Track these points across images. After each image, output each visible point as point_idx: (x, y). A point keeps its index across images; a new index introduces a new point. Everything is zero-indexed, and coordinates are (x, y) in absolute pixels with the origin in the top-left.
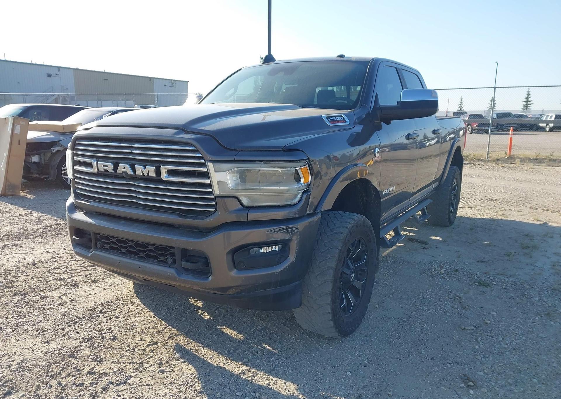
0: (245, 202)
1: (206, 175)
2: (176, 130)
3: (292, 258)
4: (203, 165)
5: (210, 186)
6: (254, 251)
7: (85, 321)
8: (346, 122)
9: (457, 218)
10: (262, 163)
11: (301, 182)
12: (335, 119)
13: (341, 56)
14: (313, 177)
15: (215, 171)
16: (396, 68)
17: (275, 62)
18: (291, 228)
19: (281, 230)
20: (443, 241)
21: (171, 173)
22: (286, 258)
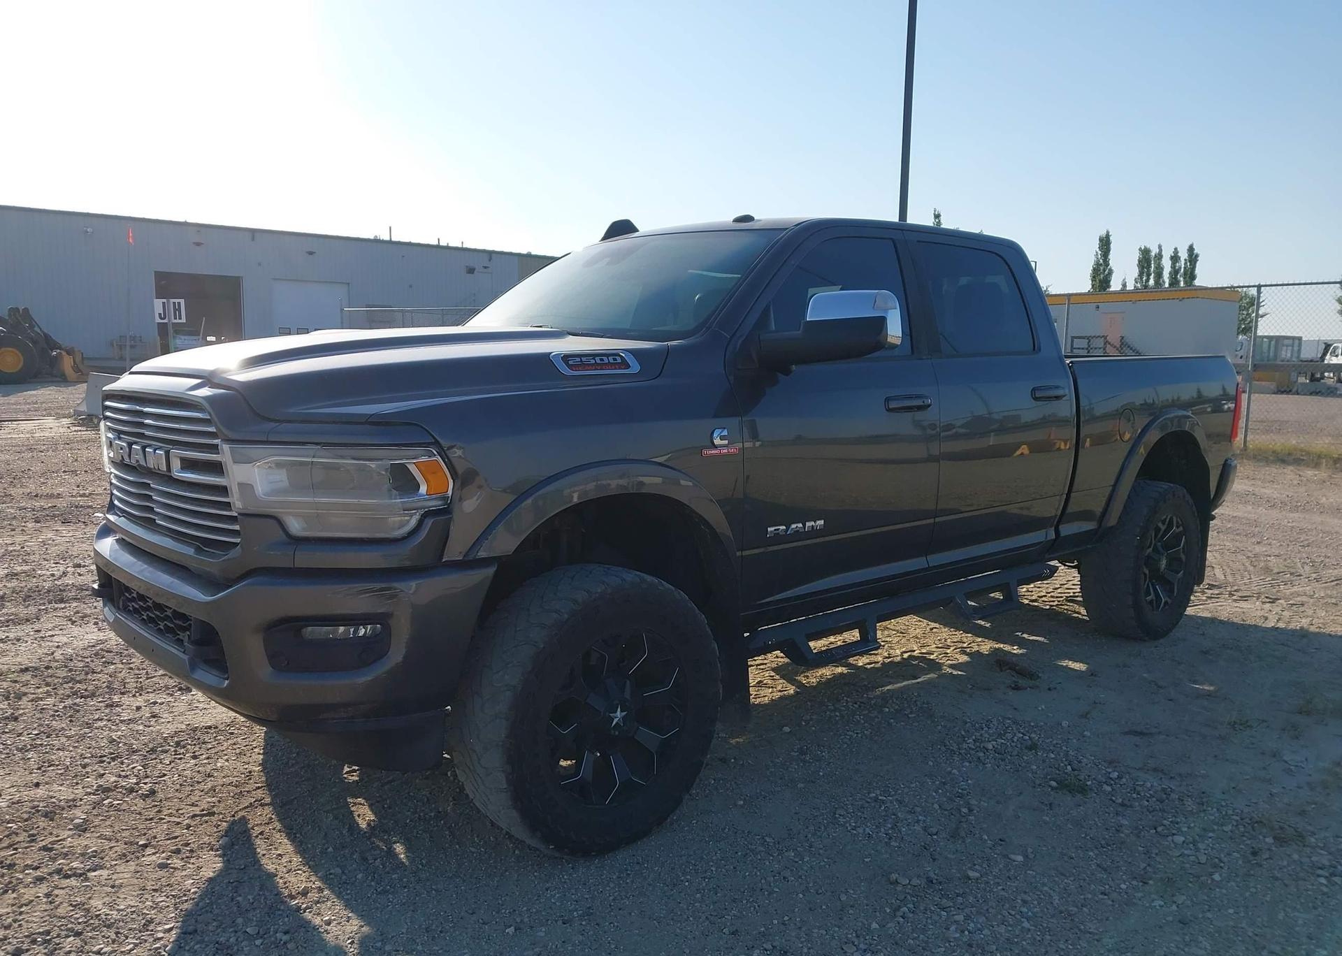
0: (296, 526)
1: (217, 468)
2: (199, 381)
3: (396, 654)
4: (214, 449)
5: (223, 490)
6: (311, 632)
7: (135, 757)
8: (628, 366)
9: (1184, 617)
10: (319, 447)
11: (420, 491)
12: (593, 361)
13: (747, 219)
14: (459, 483)
15: (235, 462)
16: (891, 239)
17: (636, 234)
18: (389, 589)
19: (366, 591)
20: (1091, 673)
21: (188, 465)
22: (382, 654)
